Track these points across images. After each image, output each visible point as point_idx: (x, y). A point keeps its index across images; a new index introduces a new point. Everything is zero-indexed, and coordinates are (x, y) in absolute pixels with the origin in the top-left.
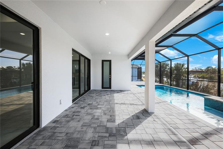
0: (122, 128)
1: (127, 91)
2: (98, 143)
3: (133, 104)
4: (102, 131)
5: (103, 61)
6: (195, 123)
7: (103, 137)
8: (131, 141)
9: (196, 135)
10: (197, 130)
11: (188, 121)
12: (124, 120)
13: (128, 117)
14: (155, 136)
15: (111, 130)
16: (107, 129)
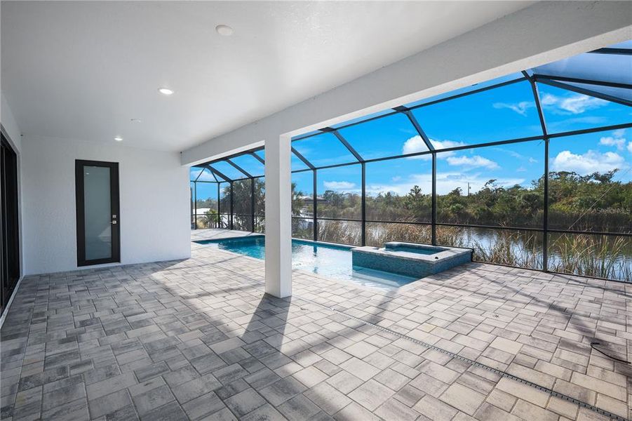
0: (257, 343)
1: (182, 260)
2: (233, 389)
3: (232, 290)
4: (217, 366)
6: (361, 294)
7: (230, 374)
8: (295, 355)
9: (372, 310)
10: (368, 303)
11: (350, 295)
12: (246, 326)
13: (249, 318)
14: (323, 332)
15: (237, 356)
16: (226, 358)
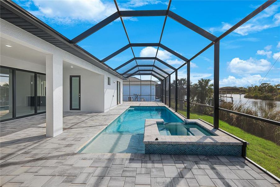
5: (71, 77)
